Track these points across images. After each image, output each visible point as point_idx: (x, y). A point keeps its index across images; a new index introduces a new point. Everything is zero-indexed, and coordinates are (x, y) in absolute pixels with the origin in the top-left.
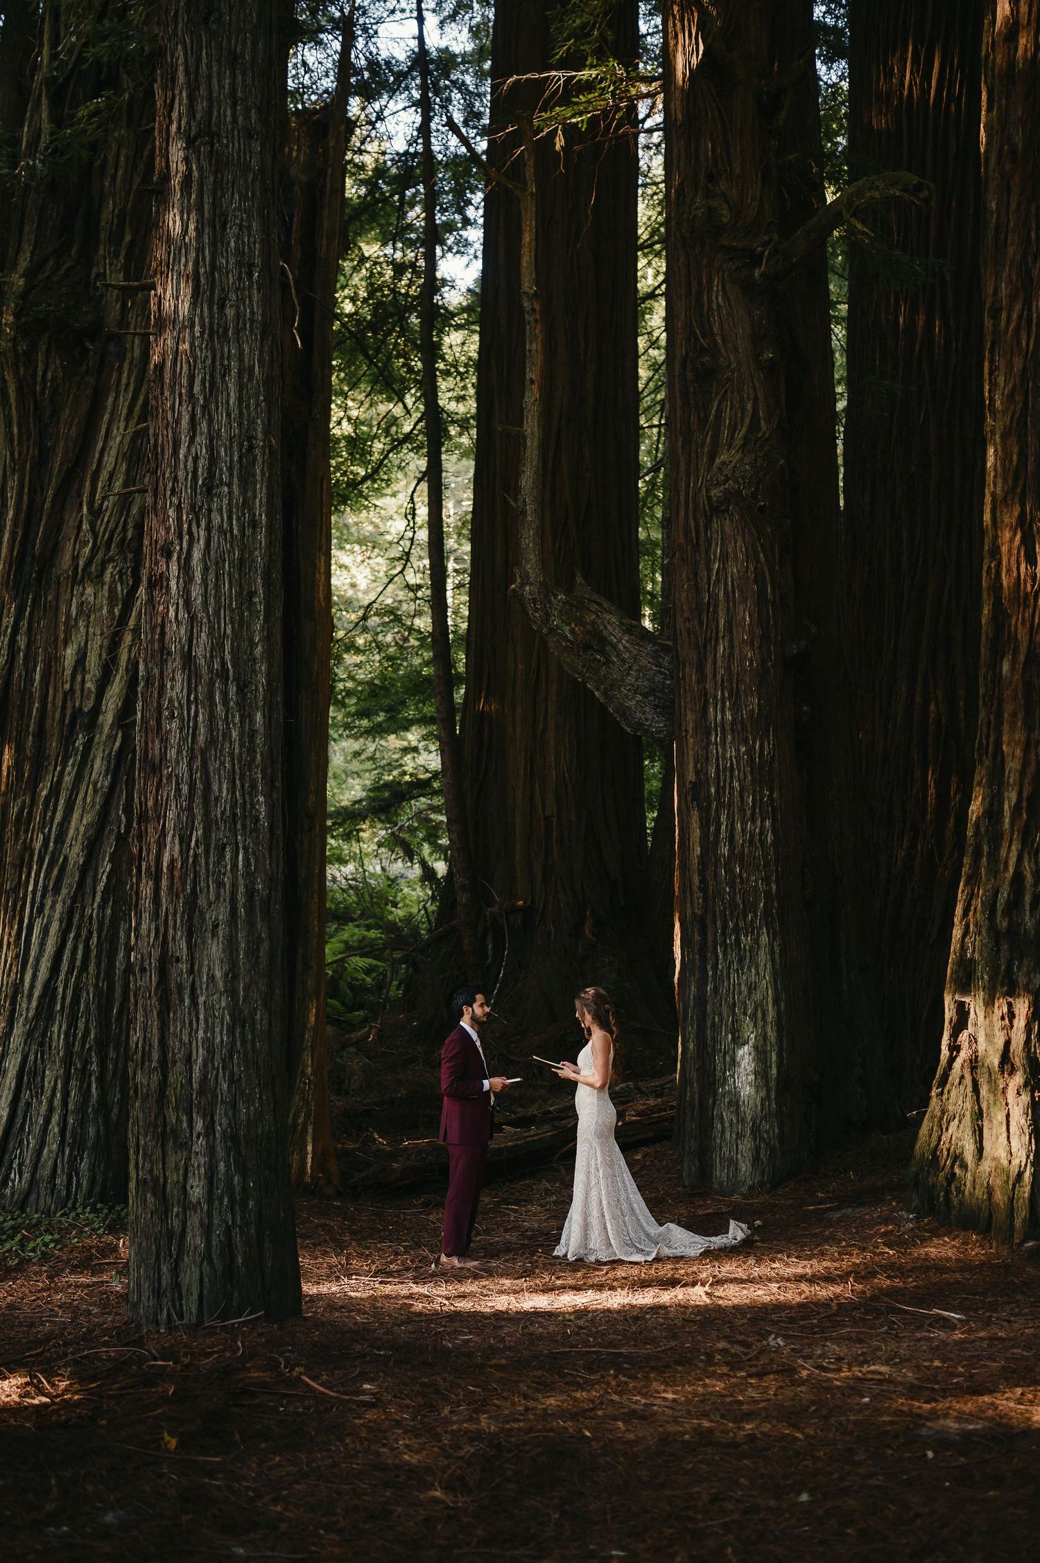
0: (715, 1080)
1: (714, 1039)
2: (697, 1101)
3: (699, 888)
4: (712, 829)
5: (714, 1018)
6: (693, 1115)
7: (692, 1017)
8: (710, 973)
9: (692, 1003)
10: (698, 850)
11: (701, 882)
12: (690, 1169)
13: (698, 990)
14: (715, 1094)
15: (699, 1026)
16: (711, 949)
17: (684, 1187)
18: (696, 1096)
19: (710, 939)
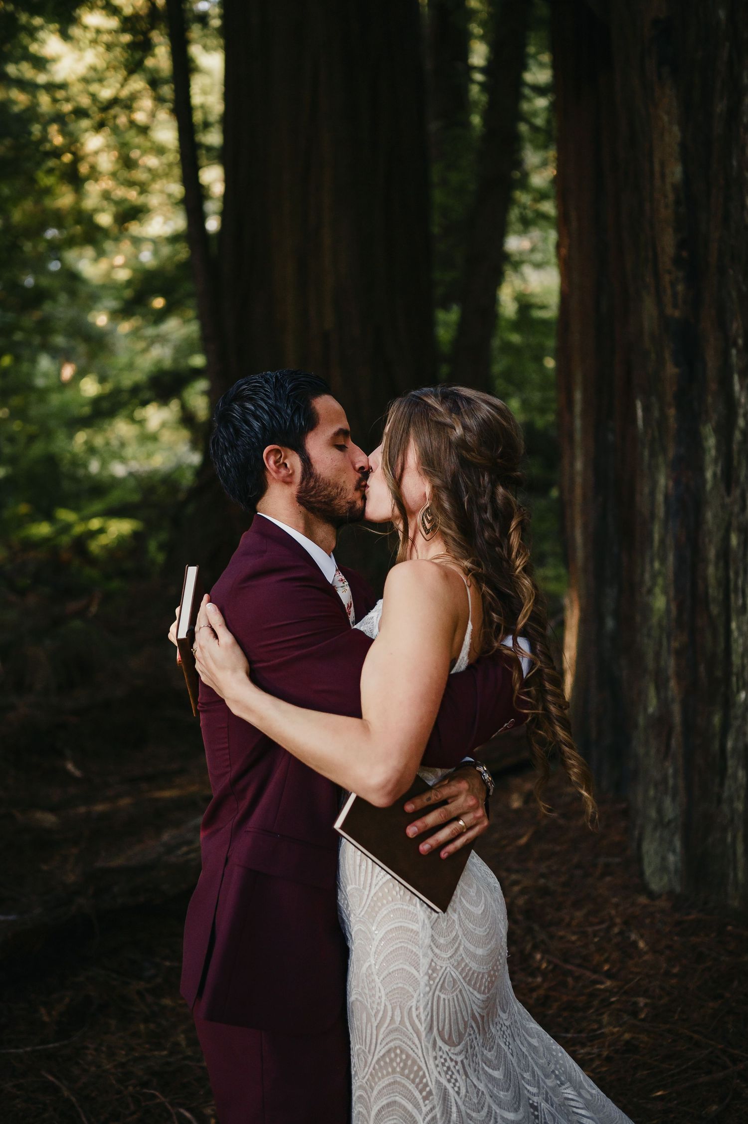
0: (728, 674)
1: (725, 585)
2: (677, 718)
3: (677, 261)
4: (720, 107)
5: (726, 539)
6: (668, 746)
7: (662, 541)
8: (711, 442)
9: (661, 511)
10: (676, 172)
11: (681, 245)
12: (664, 859)
13: (677, 482)
14: (728, 703)
15: (680, 559)
16: (713, 386)
17: (651, 895)
18: (676, 709)
19: (712, 363)
